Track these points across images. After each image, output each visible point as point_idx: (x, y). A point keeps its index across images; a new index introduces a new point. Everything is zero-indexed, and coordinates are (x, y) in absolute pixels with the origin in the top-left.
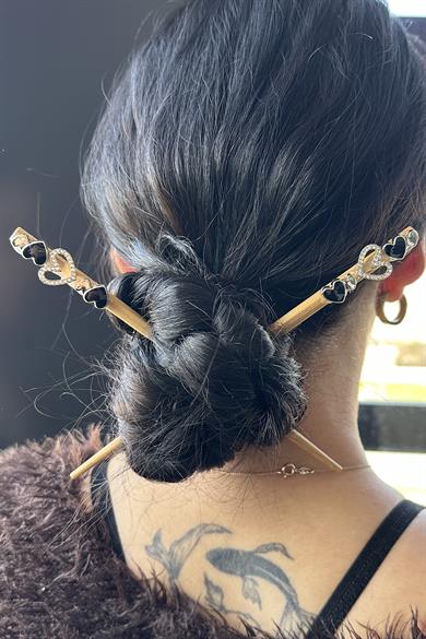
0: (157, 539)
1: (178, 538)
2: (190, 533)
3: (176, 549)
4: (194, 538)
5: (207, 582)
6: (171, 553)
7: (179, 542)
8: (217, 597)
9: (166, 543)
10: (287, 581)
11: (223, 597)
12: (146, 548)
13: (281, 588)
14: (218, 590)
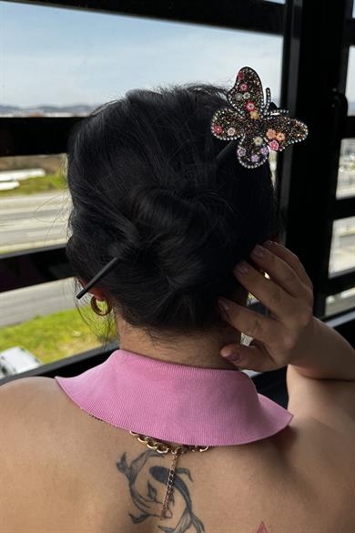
0: (123, 458)
1: (135, 458)
2: (142, 455)
3: (134, 466)
4: (144, 459)
5: (149, 486)
6: (131, 468)
7: (135, 461)
8: (153, 494)
9: (129, 461)
10: (188, 495)
11: (156, 494)
12: (118, 464)
13: (184, 497)
14: (154, 490)
